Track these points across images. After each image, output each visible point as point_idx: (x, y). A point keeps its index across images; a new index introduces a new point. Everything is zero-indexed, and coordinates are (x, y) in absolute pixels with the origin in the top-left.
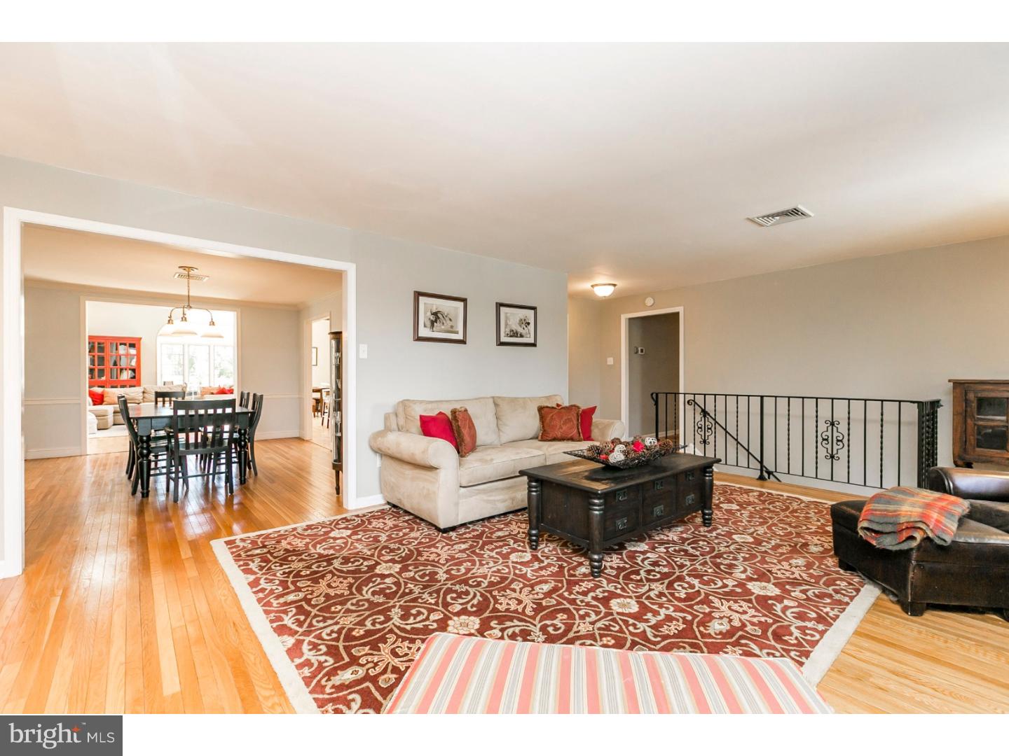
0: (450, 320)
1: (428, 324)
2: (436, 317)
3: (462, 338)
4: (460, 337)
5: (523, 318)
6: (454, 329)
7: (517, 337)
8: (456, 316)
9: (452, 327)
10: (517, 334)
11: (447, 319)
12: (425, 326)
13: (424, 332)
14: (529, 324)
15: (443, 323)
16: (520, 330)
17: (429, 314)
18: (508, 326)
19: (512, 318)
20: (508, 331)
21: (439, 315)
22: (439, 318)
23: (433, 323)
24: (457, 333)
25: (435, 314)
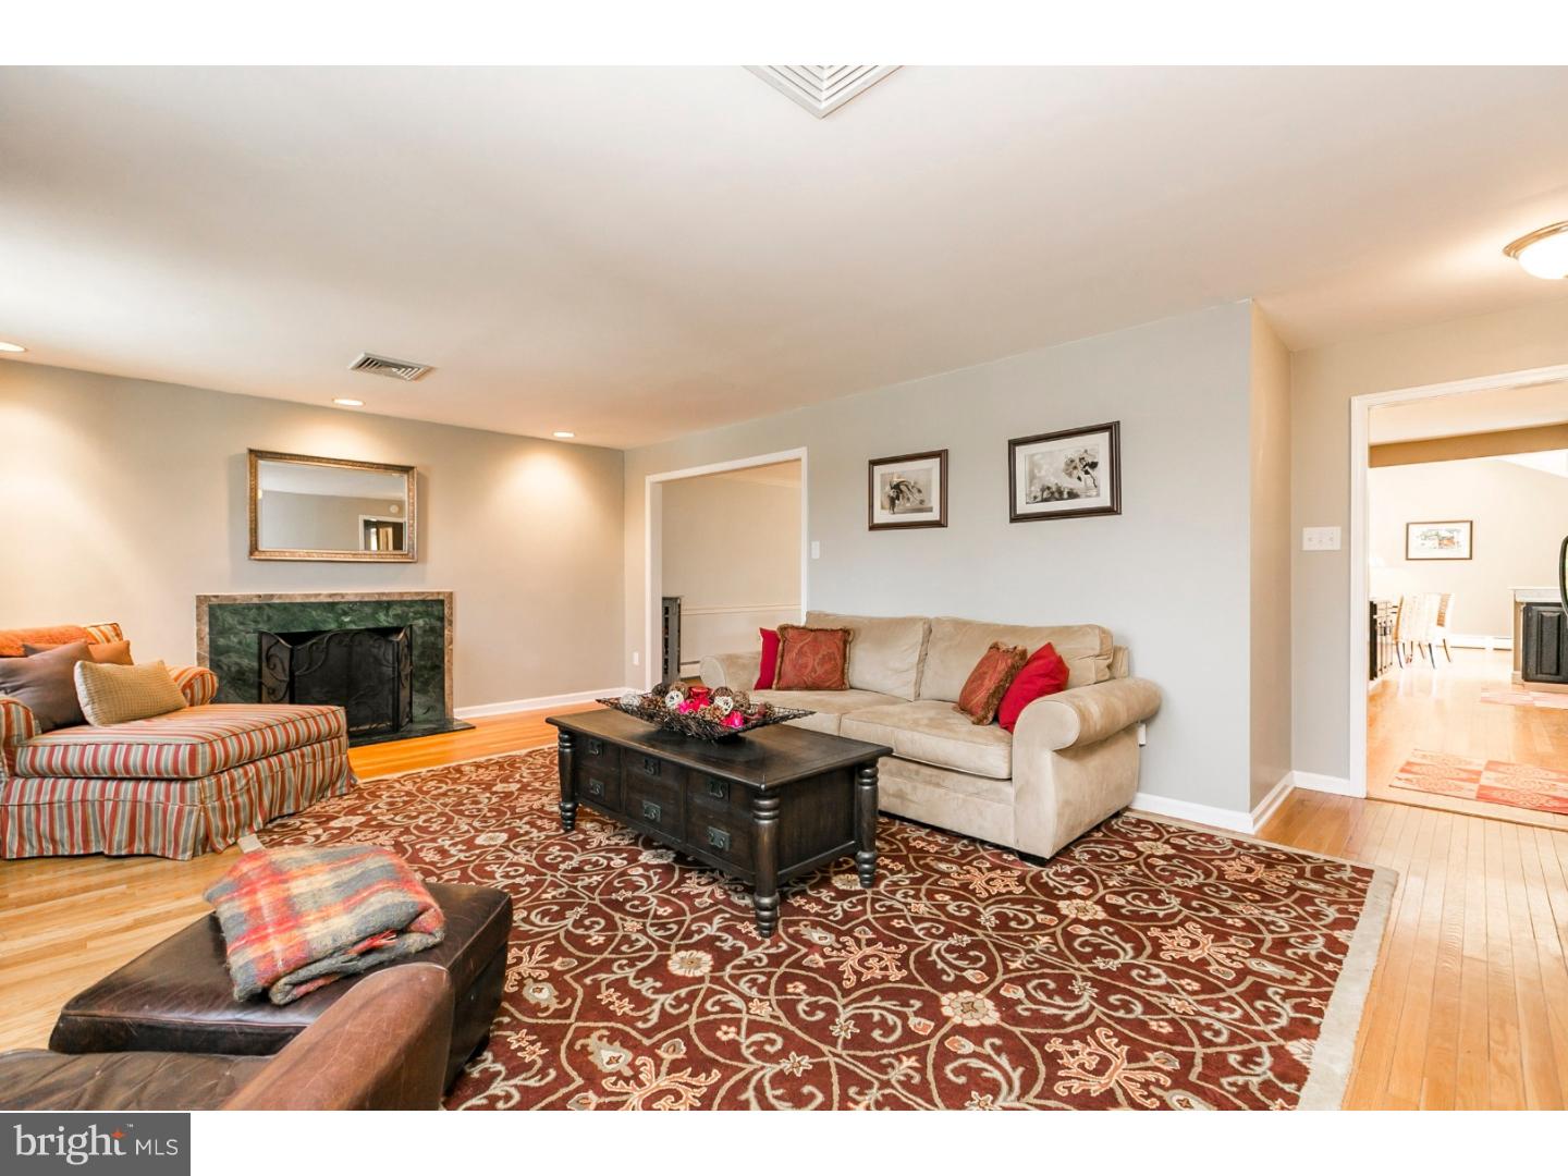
0: (920, 491)
1: (887, 503)
2: (898, 491)
3: (938, 518)
4: (934, 516)
5: (1076, 457)
6: (926, 505)
7: (1061, 499)
8: (929, 482)
9: (922, 502)
10: (1061, 493)
11: (914, 491)
12: (883, 508)
13: (881, 516)
14: (1094, 465)
15: (908, 499)
16: (1068, 483)
17: (888, 488)
18: (1035, 481)
19: (1048, 462)
20: (1036, 490)
21: (903, 487)
22: (902, 491)
23: (893, 501)
24: (930, 510)
25: (897, 487)
